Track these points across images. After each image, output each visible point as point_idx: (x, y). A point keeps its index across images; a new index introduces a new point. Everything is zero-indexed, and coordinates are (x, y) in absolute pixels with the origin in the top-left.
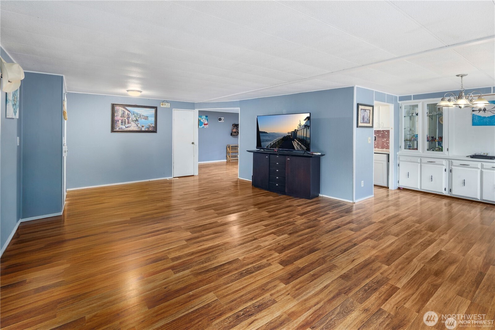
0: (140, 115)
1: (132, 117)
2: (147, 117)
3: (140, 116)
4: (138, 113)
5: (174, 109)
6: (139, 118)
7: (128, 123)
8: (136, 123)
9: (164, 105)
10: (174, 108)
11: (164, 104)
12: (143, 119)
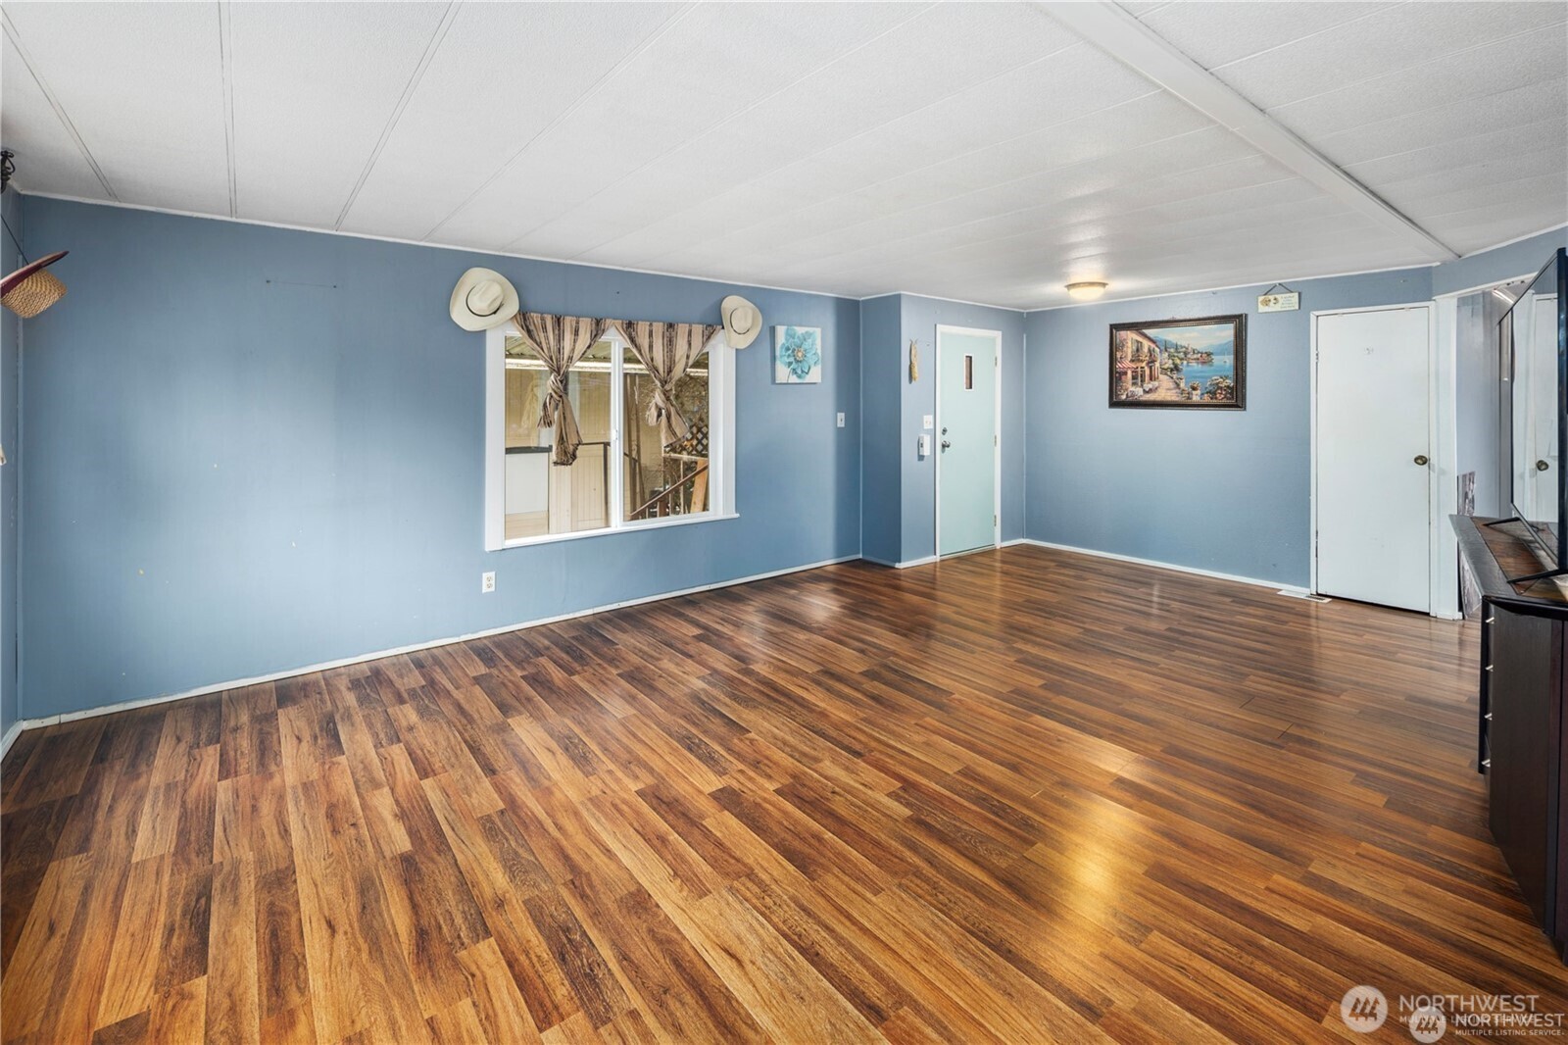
0: (1184, 349)
1: (1163, 360)
2: (1209, 354)
3: (1186, 354)
4: (1179, 343)
5: (1318, 313)
6: (1181, 359)
7: (1151, 379)
8: (1175, 376)
9: (1271, 304)
10: (1318, 310)
11: (1273, 301)
12: (1195, 364)
